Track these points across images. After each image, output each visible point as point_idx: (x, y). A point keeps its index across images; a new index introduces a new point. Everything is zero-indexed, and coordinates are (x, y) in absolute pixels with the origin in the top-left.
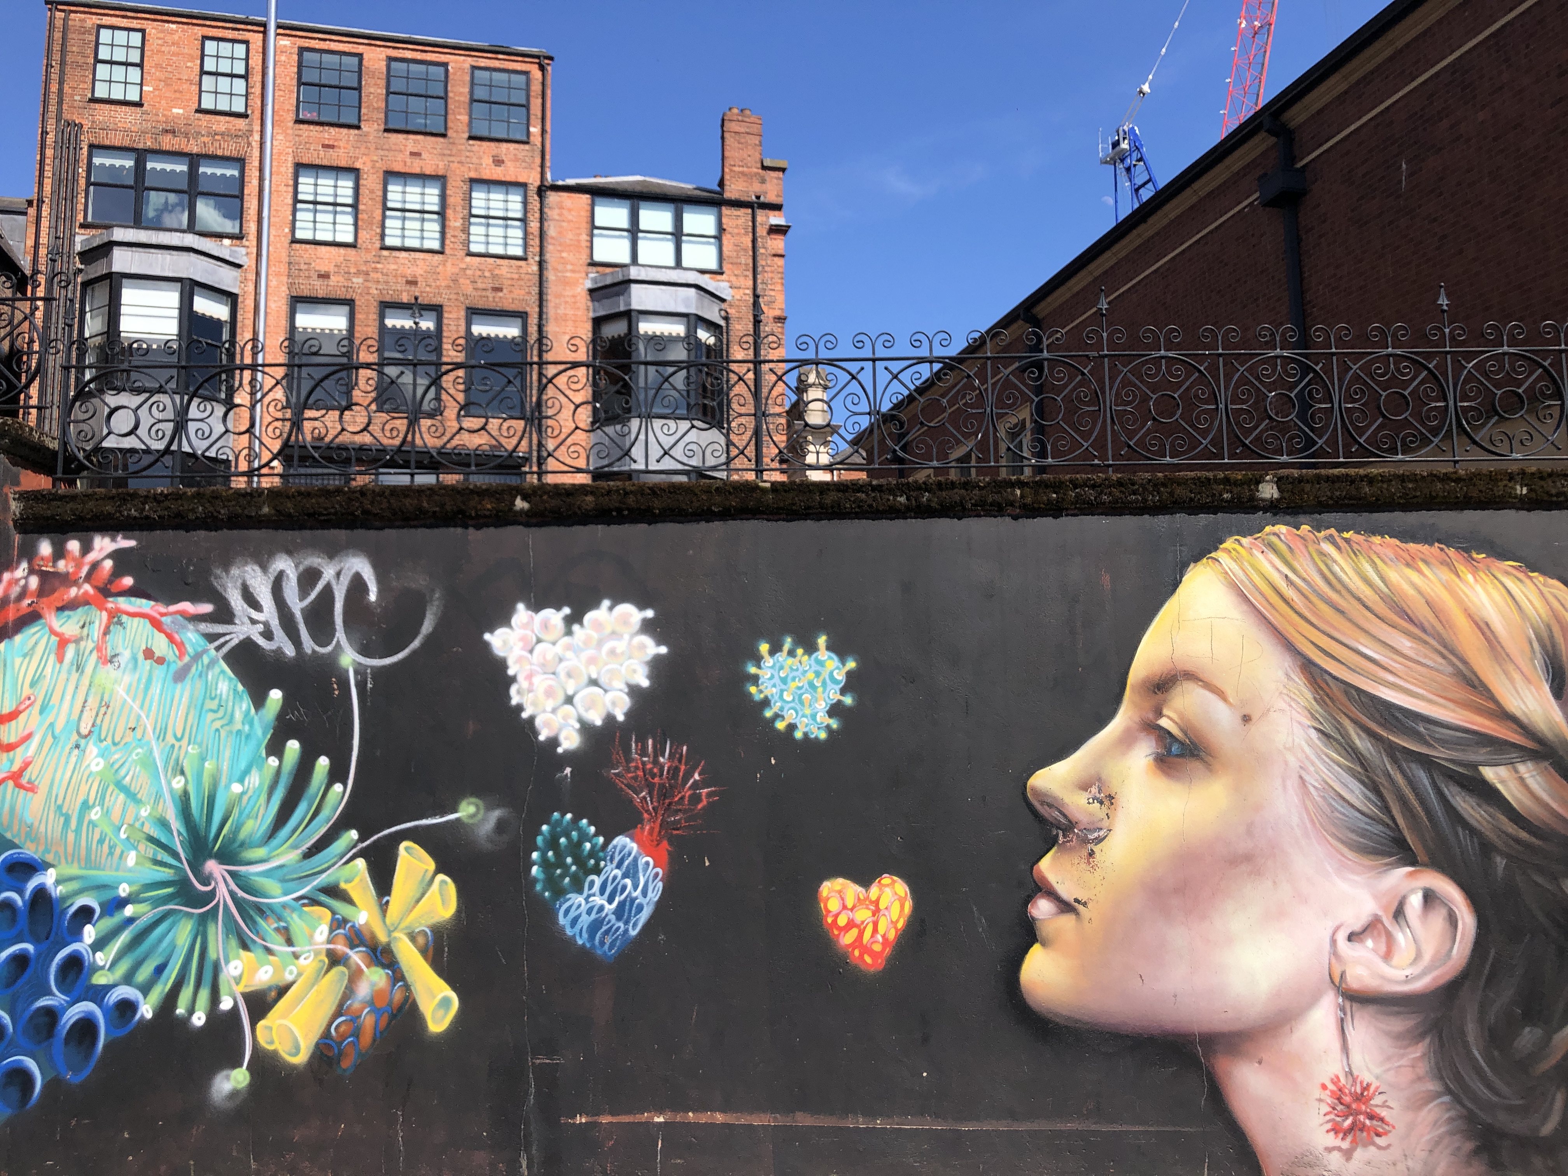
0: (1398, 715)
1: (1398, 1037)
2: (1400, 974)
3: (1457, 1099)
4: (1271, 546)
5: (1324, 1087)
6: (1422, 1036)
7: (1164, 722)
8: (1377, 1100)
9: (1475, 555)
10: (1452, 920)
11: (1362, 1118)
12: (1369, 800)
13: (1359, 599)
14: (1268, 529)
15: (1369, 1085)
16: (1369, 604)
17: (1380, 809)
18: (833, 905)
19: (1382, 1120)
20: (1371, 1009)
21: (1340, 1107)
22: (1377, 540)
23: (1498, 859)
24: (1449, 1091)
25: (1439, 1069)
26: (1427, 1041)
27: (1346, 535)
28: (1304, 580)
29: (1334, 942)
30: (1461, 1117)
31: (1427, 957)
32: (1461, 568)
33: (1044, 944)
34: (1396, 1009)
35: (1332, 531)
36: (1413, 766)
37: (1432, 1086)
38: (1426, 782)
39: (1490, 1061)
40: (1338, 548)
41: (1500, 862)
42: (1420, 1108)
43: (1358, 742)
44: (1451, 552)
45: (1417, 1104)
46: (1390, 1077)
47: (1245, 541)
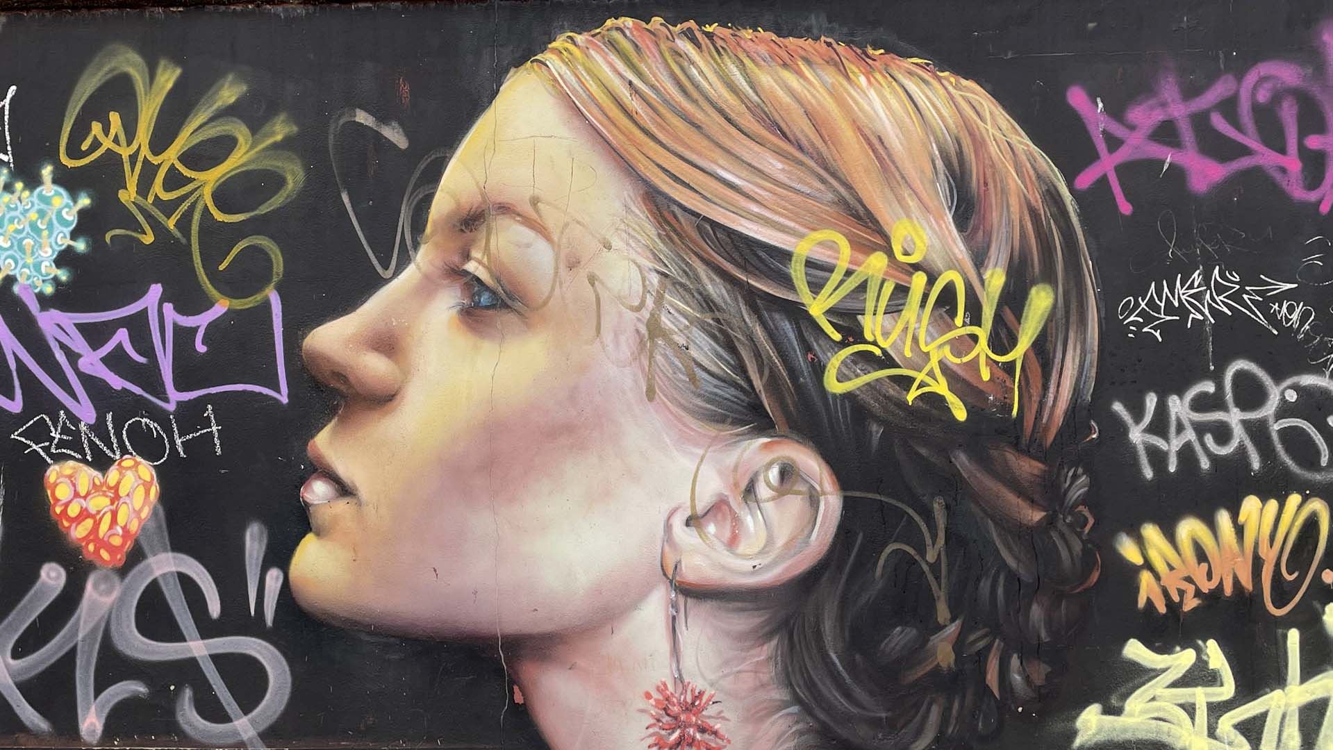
0: (762, 254)
1: (740, 637)
2: (747, 565)
3: (807, 709)
4: (613, 45)
5: (648, 696)
6: (769, 636)
7: (471, 267)
8: (711, 710)
9: (870, 51)
10: (813, 500)
11: (691, 731)
12: (720, 357)
13: (721, 112)
14: (609, 23)
15: (701, 694)
16: (733, 116)
17: (733, 368)
18: (63, 492)
19: (715, 733)
20: (708, 606)
21: (666, 719)
22: (747, 34)
23: (874, 427)
24: (797, 700)
25: (787, 675)
26: (774, 642)
27: (708, 29)
28: (652, 87)
29: (668, 527)
30: (810, 730)
31: (780, 542)
32: (852, 68)
33: (318, 534)
34: (739, 605)
35: (692, 24)
36: (777, 316)
37: (779, 694)
38: (792, 336)
39: (851, 666)
40: (697, 45)
41: (876, 430)
42: (761, 720)
43: (710, 287)
44: (841, 48)
45: (756, 716)
46: (726, 683)
47: (579, 38)
